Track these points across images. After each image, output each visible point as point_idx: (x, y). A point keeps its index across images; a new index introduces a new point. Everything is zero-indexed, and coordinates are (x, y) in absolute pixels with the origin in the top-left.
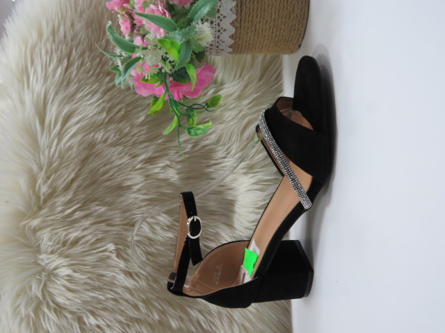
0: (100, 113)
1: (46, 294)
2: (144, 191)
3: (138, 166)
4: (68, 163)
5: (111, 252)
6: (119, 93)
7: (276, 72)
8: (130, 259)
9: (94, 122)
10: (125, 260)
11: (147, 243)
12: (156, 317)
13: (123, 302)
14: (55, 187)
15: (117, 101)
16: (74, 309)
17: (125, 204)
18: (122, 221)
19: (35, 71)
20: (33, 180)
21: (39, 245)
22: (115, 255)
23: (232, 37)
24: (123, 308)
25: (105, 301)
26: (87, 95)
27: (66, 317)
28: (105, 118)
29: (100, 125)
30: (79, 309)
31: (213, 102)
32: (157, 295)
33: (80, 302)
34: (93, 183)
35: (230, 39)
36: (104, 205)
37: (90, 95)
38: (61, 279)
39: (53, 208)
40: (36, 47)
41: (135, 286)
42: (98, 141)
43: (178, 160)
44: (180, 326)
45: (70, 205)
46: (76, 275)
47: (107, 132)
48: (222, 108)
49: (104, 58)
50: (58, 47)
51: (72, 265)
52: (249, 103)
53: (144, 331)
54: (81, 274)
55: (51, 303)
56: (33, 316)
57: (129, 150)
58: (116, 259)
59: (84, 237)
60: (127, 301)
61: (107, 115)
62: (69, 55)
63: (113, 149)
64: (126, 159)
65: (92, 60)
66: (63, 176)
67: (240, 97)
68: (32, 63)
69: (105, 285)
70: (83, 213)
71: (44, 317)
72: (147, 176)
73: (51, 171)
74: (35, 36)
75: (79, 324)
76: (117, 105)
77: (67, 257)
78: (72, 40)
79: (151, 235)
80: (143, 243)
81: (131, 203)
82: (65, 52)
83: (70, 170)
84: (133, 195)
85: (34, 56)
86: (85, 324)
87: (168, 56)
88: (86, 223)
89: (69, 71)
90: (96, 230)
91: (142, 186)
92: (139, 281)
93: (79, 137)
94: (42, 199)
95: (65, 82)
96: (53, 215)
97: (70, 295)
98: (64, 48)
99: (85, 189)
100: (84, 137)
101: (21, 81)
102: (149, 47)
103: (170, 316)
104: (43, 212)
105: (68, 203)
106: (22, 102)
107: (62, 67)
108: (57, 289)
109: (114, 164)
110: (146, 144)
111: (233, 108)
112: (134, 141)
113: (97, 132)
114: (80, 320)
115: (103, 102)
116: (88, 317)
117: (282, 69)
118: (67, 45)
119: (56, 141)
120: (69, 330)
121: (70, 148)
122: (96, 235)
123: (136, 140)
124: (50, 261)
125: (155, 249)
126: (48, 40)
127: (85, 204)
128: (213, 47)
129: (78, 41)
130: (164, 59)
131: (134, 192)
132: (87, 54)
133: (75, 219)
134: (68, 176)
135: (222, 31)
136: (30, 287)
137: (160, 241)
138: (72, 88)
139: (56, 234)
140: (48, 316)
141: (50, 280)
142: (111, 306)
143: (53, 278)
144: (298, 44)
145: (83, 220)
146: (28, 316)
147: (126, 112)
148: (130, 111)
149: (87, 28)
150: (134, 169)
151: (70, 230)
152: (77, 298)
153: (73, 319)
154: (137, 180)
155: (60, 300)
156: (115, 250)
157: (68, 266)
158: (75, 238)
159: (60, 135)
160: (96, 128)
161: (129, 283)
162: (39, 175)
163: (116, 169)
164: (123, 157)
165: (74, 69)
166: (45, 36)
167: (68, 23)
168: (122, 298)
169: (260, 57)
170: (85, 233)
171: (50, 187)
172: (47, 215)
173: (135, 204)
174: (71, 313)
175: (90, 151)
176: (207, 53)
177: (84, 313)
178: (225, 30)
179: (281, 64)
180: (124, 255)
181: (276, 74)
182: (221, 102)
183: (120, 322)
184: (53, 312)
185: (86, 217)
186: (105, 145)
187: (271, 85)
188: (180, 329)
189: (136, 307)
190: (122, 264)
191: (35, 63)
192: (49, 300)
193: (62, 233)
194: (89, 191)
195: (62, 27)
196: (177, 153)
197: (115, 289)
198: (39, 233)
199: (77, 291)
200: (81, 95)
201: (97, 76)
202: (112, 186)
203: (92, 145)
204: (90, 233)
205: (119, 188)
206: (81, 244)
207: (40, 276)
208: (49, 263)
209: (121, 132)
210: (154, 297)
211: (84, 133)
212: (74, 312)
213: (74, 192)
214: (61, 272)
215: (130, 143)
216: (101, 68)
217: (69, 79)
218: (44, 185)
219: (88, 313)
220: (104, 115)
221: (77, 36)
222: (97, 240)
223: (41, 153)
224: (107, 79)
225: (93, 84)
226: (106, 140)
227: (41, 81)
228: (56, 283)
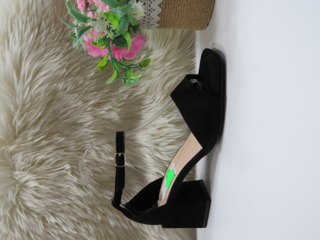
0: (61, 69)
1: (19, 200)
2: (93, 127)
3: (89, 109)
4: (37, 105)
5: (67, 170)
6: (76, 54)
7: (190, 43)
8: (80, 175)
9: (57, 76)
10: (78, 176)
11: (94, 165)
12: (99, 218)
13: (76, 207)
14: (27, 123)
15: (74, 60)
16: (39, 211)
17: (79, 136)
18: (76, 148)
19: (14, 36)
20: (11, 117)
21: (14, 165)
22: (70, 172)
23: (159, 15)
24: (75, 211)
25: (62, 206)
26: (53, 55)
27: (33, 217)
28: (65, 73)
29: (61, 78)
30: (43, 211)
31: (145, 64)
32: (100, 202)
33: (43, 206)
34: (55, 120)
35: (158, 17)
36: (63, 136)
37: (54, 56)
38: (30, 190)
39: (25, 138)
40: (14, 18)
41: (84, 195)
42: (59, 89)
43: (119, 105)
44: (117, 225)
45: (38, 136)
46: (42, 187)
47: (66, 83)
48: (151, 69)
49: (65, 29)
50: (31, 19)
51: (39, 179)
52: (170, 65)
53: (90, 227)
54: (45, 186)
55: (22, 207)
56: (9, 216)
57: (83, 97)
58: (71, 175)
59: (48, 159)
60: (78, 206)
61: (67, 71)
62: (40, 25)
63: (70, 96)
64: (80, 104)
65: (56, 29)
66: (33, 114)
67: (164, 61)
68: (12, 30)
69: (63, 194)
70: (47, 142)
71: (17, 216)
72: (95, 116)
73: (25, 110)
74: (14, 10)
75: (43, 222)
76: (74, 63)
77: (34, 173)
78: (42, 14)
79: (97, 159)
80: (91, 164)
81: (83, 135)
82: (36, 23)
83: (38, 110)
84: (85, 130)
85: (13, 25)
86: (47, 222)
87: (111, 26)
88: (50, 149)
89: (39, 37)
90: (56, 154)
91: (92, 124)
92: (88, 192)
93: (45, 86)
94: (17, 131)
95: (36, 45)
96: (26, 143)
97: (36, 201)
98: (36, 19)
99: (49, 124)
100: (49, 86)
101: (3, 43)
102: (97, 19)
103: (110, 217)
104: (18, 140)
105: (37, 135)
106: (4, 59)
107: (34, 34)
108: (26, 196)
109: (71, 107)
110: (95, 93)
111: (159, 68)
112: (86, 91)
113: (59, 82)
114: (44, 219)
115: (64, 61)
116: (49, 217)
117: (195, 41)
118: (38, 18)
119: (28, 88)
120: (36, 227)
121: (39, 94)
122: (57, 158)
123: (87, 90)
124: (22, 176)
125: (100, 169)
126: (24, 13)
127: (49, 136)
128: (145, 22)
129: (46, 15)
130: (109, 29)
131: (86, 128)
132: (53, 25)
133: (41, 146)
134: (37, 114)
135: (152, 10)
136: (7, 195)
137: (103, 163)
138: (41, 50)
139: (27, 156)
140: (20, 216)
141: (22, 190)
142: (66, 209)
143: (24, 189)
144: (207, 22)
145: (47, 147)
146: (5, 216)
147: (81, 69)
148: (84, 68)
149: (53, 6)
150: (85, 111)
151: (38, 154)
152: (41, 203)
153: (39, 219)
154: (87, 118)
155: (29, 204)
156: (71, 169)
157: (35, 180)
158: (41, 159)
159: (31, 85)
160: (58, 80)
161: (80, 193)
162: (16, 113)
163: (72, 111)
164: (78, 101)
165: (43, 36)
166: (22, 10)
168: (74, 204)
169: (179, 32)
170: (49, 156)
171: (23, 122)
172: (21, 142)
173: (85, 136)
174: (37, 214)
175: (53, 97)
176: (141, 27)
177: (46, 214)
178: (154, 10)
179: (194, 37)
180: (77, 173)
181: (191, 44)
182: (151, 64)
183: (73, 221)
184: (24, 213)
185: (49, 144)
186: (65, 92)
187: (187, 52)
188: (116, 227)
189: (85, 210)
190: (75, 179)
191: (14, 30)
192: (21, 205)
193: (31, 156)
194: (52, 126)
195: (35, 4)
196: (117, 100)
197: (70, 197)
198: (14, 156)
199: (42, 198)
200: (47, 55)
201: (60, 41)
202: (70, 123)
203: (55, 92)
204: (52, 157)
205: (74, 124)
206: (46, 165)
207: (15, 187)
208: (21, 178)
209: (76, 84)
210: (98, 203)
211: (50, 84)
212: (39, 214)
213: (41, 127)
214: (30, 184)
215: (83, 92)
216: (63, 36)
217: (39, 43)
218: (18, 120)
219: (50, 215)
220: (65, 70)
221: (46, 11)
222: (57, 162)
223: (17, 97)
224: (68, 44)
225: (57, 47)
226: (65, 89)
227: (18, 44)
228: (26, 192)
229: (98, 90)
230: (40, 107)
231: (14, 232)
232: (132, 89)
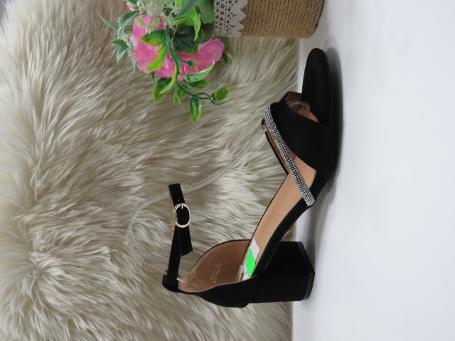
0: (100, 107)
1: (37, 293)
2: (143, 194)
3: (138, 167)
4: (64, 159)
5: (105, 255)
6: (121, 86)
8: (124, 264)
9: (93, 117)
10: (120, 265)
11: (144, 249)
12: (150, 326)
13: (115, 307)
14: (50, 184)
15: (118, 95)
16: (64, 311)
17: (123, 205)
18: (118, 223)
19: (34, 57)
20: (27, 173)
21: (31, 242)
22: (109, 258)
24: (115, 314)
25: (96, 305)
26: (87, 86)
27: (56, 319)
28: (105, 113)
29: (99, 121)
30: (69, 312)
32: (151, 303)
33: (70, 304)
34: (89, 181)
36: (100, 205)
37: (90, 87)
38: (52, 280)
39: (47, 205)
40: (34, 31)
41: (128, 292)
42: (96, 137)
44: (174, 337)
45: (65, 203)
46: (68, 276)
47: (106, 128)
49: (106, 48)
50: (58, 32)
51: (64, 265)
52: (263, 105)
53: (136, 339)
54: (73, 276)
55: (41, 303)
56: (23, 315)
57: (128, 149)
58: (110, 263)
59: (78, 237)
60: (120, 307)
61: (107, 110)
62: (70, 42)
63: (112, 147)
64: (125, 159)
65: (93, 48)
66: (60, 171)
68: (31, 48)
69: (98, 289)
70: (78, 212)
71: (33, 317)
73: (46, 166)
74: (34, 19)
75: (69, 326)
76: (118, 100)
77: (59, 256)
78: (73, 26)
79: (148, 241)
81: (129, 205)
82: (65, 38)
84: (131, 197)
85: (33, 40)
86: (76, 328)
88: (81, 223)
89: (69, 60)
90: (90, 231)
91: (141, 189)
92: (133, 288)
93: (76, 132)
94: (36, 194)
95: (64, 72)
96: (47, 212)
97: (61, 296)
98: (64, 34)
99: (80, 188)
100: (82, 131)
101: (18, 66)
103: (164, 325)
104: (37, 208)
105: (63, 201)
106: (19, 89)
107: (61, 55)
108: (47, 289)
109: (112, 163)
110: (147, 144)
111: (246, 110)
112: (133, 140)
113: (95, 127)
114: (71, 323)
115: (104, 96)
116: (78, 321)
117: (298, 69)
118: (67, 31)
119: (52, 134)
120: (59, 332)
121: (67, 143)
122: (90, 236)
123: (136, 139)
124: (42, 259)
125: (151, 254)
126: (47, 24)
127: (80, 203)
129: (79, 26)
131: (133, 194)
132: (88, 42)
133: (69, 218)
134: (64, 172)
136: (21, 285)
137: (157, 248)
138: (72, 78)
139: (50, 231)
140: (37, 316)
141: (41, 279)
142: (103, 311)
143: (44, 277)
145: (78, 219)
146: (17, 315)
147: (127, 108)
148: (132, 107)
149: (90, 14)
150: (133, 170)
151: (64, 229)
152: (68, 300)
153: (64, 322)
154: (135, 180)
155: (51, 301)
156: (110, 254)
157: (60, 266)
158: (69, 237)
159: (57, 129)
160: (95, 123)
161: (123, 289)
162: (34, 169)
163: (114, 169)
164: (122, 156)
165: (74, 57)
166: (45, 19)
167: (70, 7)
168: (115, 304)
170: (79, 233)
171: (44, 182)
172: (40, 211)
173: (132, 207)
174: (62, 314)
175: (87, 147)
177: (75, 316)
180: (118, 260)
183: (112, 329)
184: (44, 314)
185: (81, 216)
186: (103, 142)
189: (129, 314)
190: (116, 269)
191: (34, 48)
192: (40, 300)
194: (85, 190)
195: (63, 10)
197: (108, 294)
198: (32, 230)
199: (70, 293)
200: (80, 86)
201: (99, 66)
202: (110, 187)
203: (90, 141)
204: (85, 235)
205: (116, 188)
206: (75, 245)
207: (32, 275)
208: (41, 261)
209: (120, 130)
210: (148, 305)
211: (82, 129)
212: (65, 314)
213: (70, 190)
214: (52, 272)
215: (130, 142)
216: (103, 58)
217: (69, 68)
218: (38, 179)
219: (79, 317)
220: (104, 110)
221: (79, 21)
222: (91, 241)
223: (36, 146)
224: (109, 71)
225: (93, 75)
226: (105, 137)
227: (39, 68)
228: (48, 283)
229: (151, 139)
230: (68, 162)
231: (29, 338)
232: (202, 139)
